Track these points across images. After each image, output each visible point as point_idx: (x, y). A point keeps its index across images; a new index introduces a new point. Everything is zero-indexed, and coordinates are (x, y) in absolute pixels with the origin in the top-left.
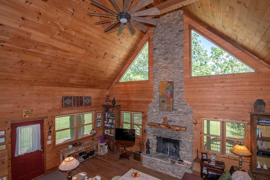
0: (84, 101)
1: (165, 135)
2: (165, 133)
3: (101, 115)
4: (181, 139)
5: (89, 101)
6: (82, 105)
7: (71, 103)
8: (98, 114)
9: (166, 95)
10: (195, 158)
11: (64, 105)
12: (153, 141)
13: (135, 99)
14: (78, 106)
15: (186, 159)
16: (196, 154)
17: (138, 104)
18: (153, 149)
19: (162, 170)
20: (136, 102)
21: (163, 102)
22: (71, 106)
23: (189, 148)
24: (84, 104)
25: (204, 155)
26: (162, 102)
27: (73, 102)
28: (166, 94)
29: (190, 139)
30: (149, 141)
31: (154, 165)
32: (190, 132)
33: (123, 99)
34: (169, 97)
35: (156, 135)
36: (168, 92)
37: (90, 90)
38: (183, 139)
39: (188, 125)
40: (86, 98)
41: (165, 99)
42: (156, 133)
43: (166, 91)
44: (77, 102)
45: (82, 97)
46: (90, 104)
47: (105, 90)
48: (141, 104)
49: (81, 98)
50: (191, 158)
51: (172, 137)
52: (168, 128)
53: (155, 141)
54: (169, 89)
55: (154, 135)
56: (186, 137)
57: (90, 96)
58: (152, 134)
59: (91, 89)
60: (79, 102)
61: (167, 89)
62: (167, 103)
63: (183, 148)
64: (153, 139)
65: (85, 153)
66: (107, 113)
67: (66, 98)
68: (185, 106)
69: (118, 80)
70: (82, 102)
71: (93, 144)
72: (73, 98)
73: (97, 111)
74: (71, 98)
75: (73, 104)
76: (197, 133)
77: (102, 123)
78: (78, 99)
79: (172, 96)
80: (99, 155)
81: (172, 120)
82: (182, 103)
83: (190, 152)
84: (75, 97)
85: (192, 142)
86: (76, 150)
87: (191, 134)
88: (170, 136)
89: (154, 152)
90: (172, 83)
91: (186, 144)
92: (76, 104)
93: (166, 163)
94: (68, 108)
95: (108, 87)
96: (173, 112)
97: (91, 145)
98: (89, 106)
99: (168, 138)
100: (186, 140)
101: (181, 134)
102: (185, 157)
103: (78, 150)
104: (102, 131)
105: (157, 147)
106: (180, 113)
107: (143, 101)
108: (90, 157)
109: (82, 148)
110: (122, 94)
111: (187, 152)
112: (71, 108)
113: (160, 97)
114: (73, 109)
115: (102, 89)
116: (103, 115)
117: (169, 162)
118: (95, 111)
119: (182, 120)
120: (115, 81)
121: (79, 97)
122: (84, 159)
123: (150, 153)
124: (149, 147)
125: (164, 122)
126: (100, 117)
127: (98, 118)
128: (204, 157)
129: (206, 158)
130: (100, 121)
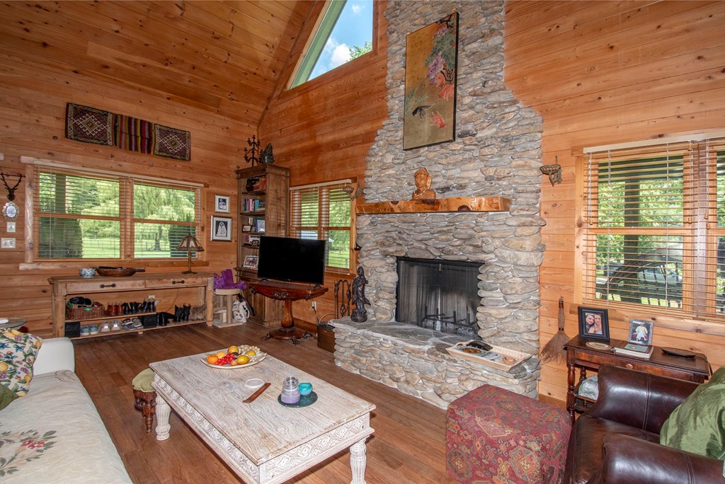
0: (159, 140)
1: (423, 247)
2: (421, 237)
3: (231, 204)
4: (482, 257)
5: (180, 146)
6: (149, 152)
7: (104, 132)
8: (217, 197)
9: (427, 83)
10: (549, 339)
11: (71, 133)
12: (382, 277)
13: (330, 138)
14: (131, 149)
15: (503, 339)
16: (554, 321)
17: (339, 153)
18: (382, 306)
19: (397, 380)
20: (335, 146)
21: (418, 113)
22: (102, 144)
23: (518, 288)
24: (157, 147)
25: (589, 318)
26: (414, 113)
27: (109, 130)
28: (428, 76)
29: (522, 249)
30: (363, 275)
31: (372, 362)
32: (522, 215)
33: (299, 146)
34: (441, 85)
35: (391, 250)
36: (436, 65)
37: (185, 110)
38: (492, 256)
39: (520, 189)
40: (167, 132)
41: (425, 100)
42: (389, 246)
43: (431, 65)
44: (130, 136)
45: (149, 123)
46: (184, 155)
47: (247, 124)
48: (350, 151)
49: (147, 127)
50: (526, 336)
51: (449, 253)
52: (426, 206)
53: (390, 278)
54: (439, 51)
55: (386, 255)
56: (506, 245)
57: (186, 129)
58: (377, 253)
59: (189, 107)
60: (136, 137)
61: (432, 55)
62: (434, 110)
63: (491, 290)
64: (381, 267)
65: (149, 305)
66: (251, 200)
67: (81, 111)
68: (507, 110)
69: (285, 86)
70: (150, 140)
71: (183, 282)
72: (110, 117)
73: (212, 189)
74: (102, 115)
75: (110, 137)
76: (562, 227)
77: (235, 230)
78: (133, 127)
79: (452, 76)
80: (210, 325)
81: (451, 182)
82: (493, 98)
83: (521, 309)
84: (122, 116)
85: (533, 266)
86: (102, 286)
87: (531, 224)
88: (439, 248)
89: (384, 317)
90: (453, 21)
91: (506, 274)
92: (125, 141)
93: (413, 351)
94: (92, 147)
95: (257, 116)
96: (457, 146)
97: (174, 283)
98: (179, 164)
99: (432, 257)
100: (506, 253)
101: (484, 234)
102: (499, 332)
103: (114, 286)
104: (233, 257)
105: (395, 301)
106: (482, 144)
107: (354, 138)
108: (172, 325)
109: (132, 285)
110: (297, 130)
111: (508, 307)
112: (102, 149)
113: (408, 95)
114: (112, 157)
115: (235, 121)
116: (239, 204)
117: (426, 348)
118: (206, 186)
119: (491, 172)
120: (277, 93)
121: (136, 120)
122: (143, 325)
123: (365, 319)
124: (365, 299)
125: (418, 192)
126: (226, 208)
127: (217, 210)
128: (593, 325)
129: (600, 333)
130: (226, 224)
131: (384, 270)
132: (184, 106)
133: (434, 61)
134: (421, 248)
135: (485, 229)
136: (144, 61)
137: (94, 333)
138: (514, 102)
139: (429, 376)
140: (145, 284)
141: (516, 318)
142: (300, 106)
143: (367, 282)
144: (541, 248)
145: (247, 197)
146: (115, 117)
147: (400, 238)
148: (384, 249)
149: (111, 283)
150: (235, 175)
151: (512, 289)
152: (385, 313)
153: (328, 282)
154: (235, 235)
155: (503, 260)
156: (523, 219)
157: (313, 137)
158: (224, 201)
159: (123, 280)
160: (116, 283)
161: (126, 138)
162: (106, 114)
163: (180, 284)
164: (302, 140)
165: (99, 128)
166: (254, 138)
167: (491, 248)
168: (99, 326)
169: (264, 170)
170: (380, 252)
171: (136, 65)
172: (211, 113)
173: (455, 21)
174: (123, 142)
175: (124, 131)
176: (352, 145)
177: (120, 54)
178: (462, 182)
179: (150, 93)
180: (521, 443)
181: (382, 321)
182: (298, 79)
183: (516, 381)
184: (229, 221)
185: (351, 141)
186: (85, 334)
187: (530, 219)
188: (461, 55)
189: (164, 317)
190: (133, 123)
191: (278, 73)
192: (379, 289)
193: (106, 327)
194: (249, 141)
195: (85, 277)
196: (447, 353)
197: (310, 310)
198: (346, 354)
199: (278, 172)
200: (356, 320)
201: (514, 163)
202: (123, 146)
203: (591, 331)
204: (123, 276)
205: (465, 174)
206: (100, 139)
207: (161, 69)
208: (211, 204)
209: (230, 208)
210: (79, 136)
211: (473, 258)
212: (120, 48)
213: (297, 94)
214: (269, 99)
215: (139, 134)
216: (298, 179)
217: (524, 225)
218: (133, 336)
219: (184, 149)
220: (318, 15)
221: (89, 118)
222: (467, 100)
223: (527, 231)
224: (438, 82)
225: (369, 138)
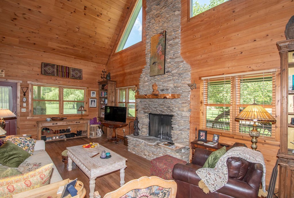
0: (72, 73)
1: (156, 110)
2: (155, 106)
3: (96, 94)
4: (172, 113)
5: (79, 74)
6: (68, 77)
7: (54, 71)
8: (92, 92)
9: (157, 54)
11: (43, 73)
12: (144, 121)
13: (129, 71)
14: (62, 77)
16: (194, 135)
17: (132, 76)
18: (144, 131)
19: (146, 155)
20: (130, 73)
21: (154, 64)
22: (53, 76)
23: (182, 124)
24: (71, 76)
25: (202, 134)
26: (153, 64)
27: (55, 71)
28: (157, 52)
29: (183, 111)
30: (137, 119)
31: (139, 149)
32: (183, 100)
33: (119, 73)
34: (161, 55)
35: (146, 111)
36: (159, 48)
37: (80, 62)
38: (175, 113)
39: (183, 91)
40: (74, 70)
41: (156, 60)
42: (146, 109)
43: (158, 48)
44: (62, 72)
45: (69, 67)
46: (80, 78)
47: (102, 65)
48: (135, 75)
49: (68, 69)
50: (185, 140)
51: (163, 112)
52: (155, 96)
53: (146, 121)
54: (160, 43)
55: (145, 112)
56: (179, 110)
57: (81, 69)
58: (142, 112)
59: (82, 61)
60: (64, 72)
61: (158, 45)
62: (159, 63)
63: (175, 125)
64: (144, 117)
65: (68, 130)
66: (103, 92)
67: (46, 65)
68: (180, 64)
69: (115, 52)
70: (69, 73)
71: (79, 122)
72: (56, 66)
73: (90, 89)
74: (53, 66)
75: (56, 73)
76: (197, 103)
77: (98, 103)
78: (63, 69)
79: (164, 53)
80: (89, 137)
81: (164, 88)
82: (177, 60)
83: (183, 131)
84: (59, 65)
85: (187, 116)
86: (53, 124)
87: (186, 103)
88: (160, 111)
89: (144, 134)
90: (164, 34)
91: (179, 119)
92: (61, 74)
93: (150, 145)
94: (50, 77)
95: (106, 62)
96: (166, 76)
97: (76, 122)
98: (79, 81)
99: (158, 113)
100: (179, 112)
101: (173, 106)
102: (177, 139)
103: (57, 124)
104: (97, 113)
105: (148, 128)
106: (173, 75)
107: (137, 71)
108: (76, 137)
109: (63, 124)
110: (118, 67)
111: (179, 130)
112: (53, 78)
113: (151, 58)
114: (56, 80)
115: (98, 64)
116: (99, 94)
117: (154, 144)
118: (88, 88)
119: (175, 85)
120: (112, 54)
121: (64, 66)
122: (66, 137)
123: (138, 135)
124: (138, 128)
125: (153, 91)
126: (95, 96)
127: (91, 96)
128: (202, 136)
129: (204, 138)
130: (94, 101)
131: (144, 118)
132: (80, 60)
133: (159, 47)
134: (155, 110)
135: (173, 104)
136: (67, 46)
137: (50, 140)
138: (182, 62)
139: (154, 153)
140: (67, 123)
141: (182, 134)
142: (119, 59)
143: (139, 122)
144: (190, 110)
145: (102, 91)
146: (57, 66)
147: (149, 107)
148: (144, 110)
149: (56, 123)
150: (98, 84)
151: (180, 124)
152: (145, 133)
153: (127, 122)
154: (98, 105)
155: (178, 114)
156: (183, 101)
157: (124, 70)
158: (94, 93)
159: (60, 122)
160: (57, 123)
161: (61, 73)
162: (54, 65)
163: (79, 123)
164: (120, 71)
165: (52, 70)
166: (104, 70)
167: (175, 111)
168: (52, 138)
169: (107, 82)
170: (143, 111)
171: (64, 48)
172: (89, 62)
173: (165, 34)
174: (60, 75)
175: (60, 71)
176: (136, 74)
177: (59, 45)
178: (167, 88)
179: (69, 57)
180: (167, 170)
181: (143, 135)
182: (119, 49)
183: (178, 154)
184: (96, 100)
185: (135, 72)
186: (48, 140)
187: (185, 101)
188: (167, 44)
189: (73, 135)
190: (63, 68)
191: (112, 47)
192: (143, 124)
193: (54, 138)
194: (103, 71)
195: (48, 121)
196: (159, 145)
197: (122, 131)
198: (131, 147)
199: (112, 82)
200: (135, 135)
201: (182, 82)
202: (60, 76)
203: (202, 138)
204: (60, 120)
205: (168, 85)
206: (52, 74)
207: (72, 49)
208: (89, 94)
209: (96, 95)
210: (45, 73)
211: (170, 114)
212: (58, 43)
213: (118, 55)
214: (110, 56)
215: (65, 72)
216: (119, 85)
217: (183, 103)
218: (63, 141)
219: (80, 75)
220: (125, 27)
221: (49, 67)
222: (168, 60)
223: (184, 105)
224: (160, 54)
225: (140, 71)
